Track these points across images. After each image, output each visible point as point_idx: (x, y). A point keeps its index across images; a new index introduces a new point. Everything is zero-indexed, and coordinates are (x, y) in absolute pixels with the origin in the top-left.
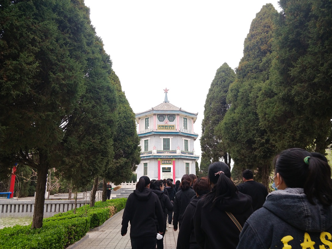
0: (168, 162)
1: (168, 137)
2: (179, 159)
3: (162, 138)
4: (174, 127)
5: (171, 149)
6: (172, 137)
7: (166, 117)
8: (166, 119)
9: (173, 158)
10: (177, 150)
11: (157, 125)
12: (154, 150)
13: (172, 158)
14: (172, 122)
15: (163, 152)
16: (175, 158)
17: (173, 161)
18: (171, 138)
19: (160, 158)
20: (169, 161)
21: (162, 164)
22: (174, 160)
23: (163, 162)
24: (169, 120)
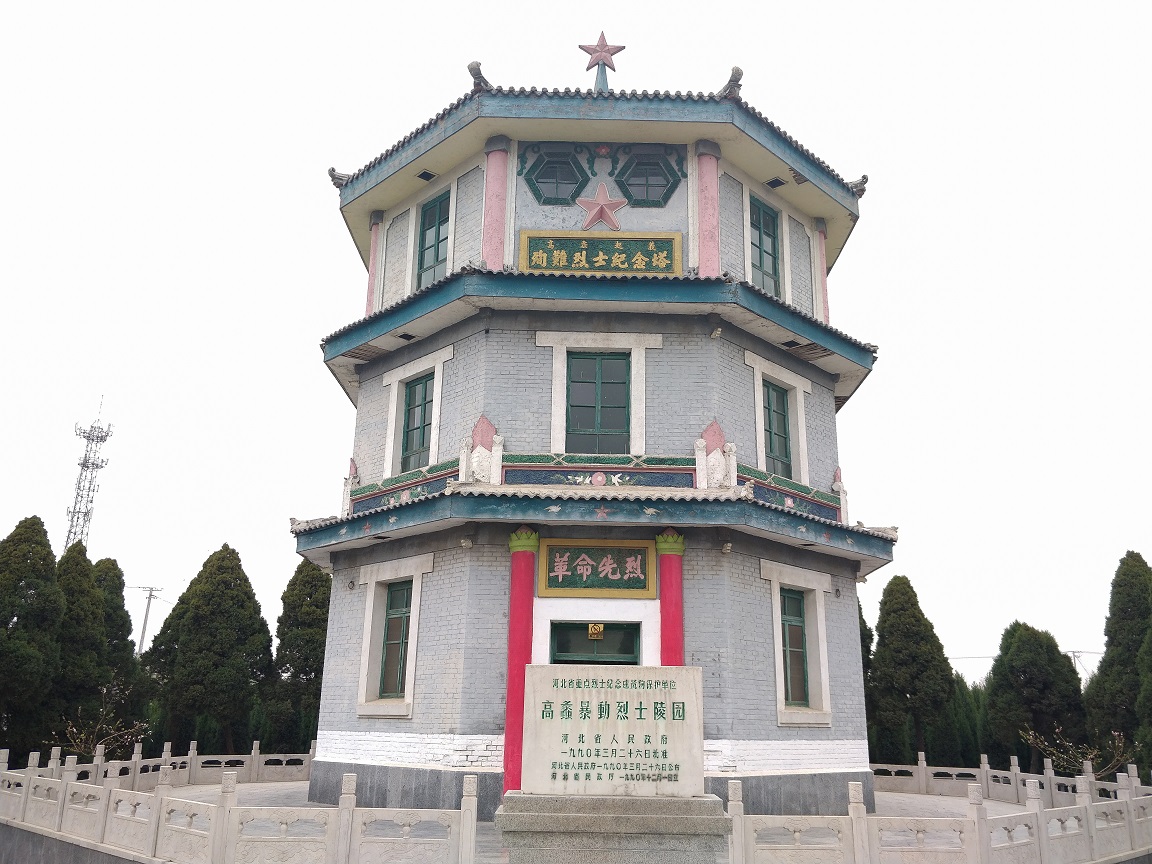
0: (607, 567)
1: (618, 341)
2: (718, 538)
3: (558, 343)
4: (670, 257)
5: (638, 447)
6: (655, 340)
7: (603, 167)
8: (602, 188)
9: (661, 530)
10: (700, 457)
11: (517, 234)
12: (479, 449)
13: (654, 532)
14: (654, 211)
15: (566, 473)
16: (679, 531)
17: (663, 561)
18: (638, 346)
19: (533, 527)
20: (620, 555)
21: (553, 582)
22: (670, 546)
23: (561, 571)
24: (627, 194)
